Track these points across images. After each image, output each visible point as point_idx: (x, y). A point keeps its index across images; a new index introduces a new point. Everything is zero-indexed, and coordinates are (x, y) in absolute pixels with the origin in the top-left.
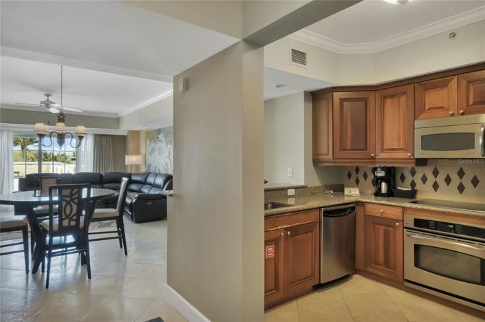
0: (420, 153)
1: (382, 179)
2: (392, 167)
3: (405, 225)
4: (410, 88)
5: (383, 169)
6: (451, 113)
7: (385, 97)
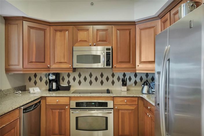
0: (76, 65)
1: (53, 80)
2: (58, 73)
3: (71, 107)
5: (54, 74)
6: (90, 44)
7: (56, 31)
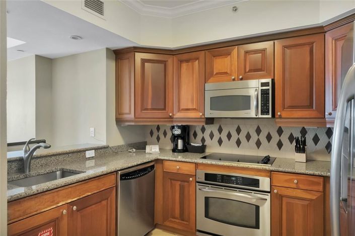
0: (209, 113)
1: (178, 137)
2: (187, 125)
3: (197, 180)
4: (202, 54)
5: (179, 127)
6: (233, 78)
7: (181, 61)
